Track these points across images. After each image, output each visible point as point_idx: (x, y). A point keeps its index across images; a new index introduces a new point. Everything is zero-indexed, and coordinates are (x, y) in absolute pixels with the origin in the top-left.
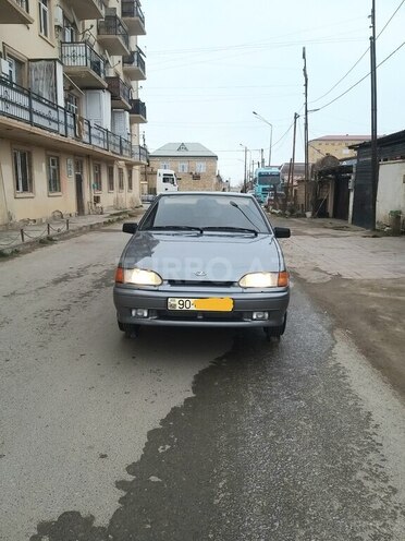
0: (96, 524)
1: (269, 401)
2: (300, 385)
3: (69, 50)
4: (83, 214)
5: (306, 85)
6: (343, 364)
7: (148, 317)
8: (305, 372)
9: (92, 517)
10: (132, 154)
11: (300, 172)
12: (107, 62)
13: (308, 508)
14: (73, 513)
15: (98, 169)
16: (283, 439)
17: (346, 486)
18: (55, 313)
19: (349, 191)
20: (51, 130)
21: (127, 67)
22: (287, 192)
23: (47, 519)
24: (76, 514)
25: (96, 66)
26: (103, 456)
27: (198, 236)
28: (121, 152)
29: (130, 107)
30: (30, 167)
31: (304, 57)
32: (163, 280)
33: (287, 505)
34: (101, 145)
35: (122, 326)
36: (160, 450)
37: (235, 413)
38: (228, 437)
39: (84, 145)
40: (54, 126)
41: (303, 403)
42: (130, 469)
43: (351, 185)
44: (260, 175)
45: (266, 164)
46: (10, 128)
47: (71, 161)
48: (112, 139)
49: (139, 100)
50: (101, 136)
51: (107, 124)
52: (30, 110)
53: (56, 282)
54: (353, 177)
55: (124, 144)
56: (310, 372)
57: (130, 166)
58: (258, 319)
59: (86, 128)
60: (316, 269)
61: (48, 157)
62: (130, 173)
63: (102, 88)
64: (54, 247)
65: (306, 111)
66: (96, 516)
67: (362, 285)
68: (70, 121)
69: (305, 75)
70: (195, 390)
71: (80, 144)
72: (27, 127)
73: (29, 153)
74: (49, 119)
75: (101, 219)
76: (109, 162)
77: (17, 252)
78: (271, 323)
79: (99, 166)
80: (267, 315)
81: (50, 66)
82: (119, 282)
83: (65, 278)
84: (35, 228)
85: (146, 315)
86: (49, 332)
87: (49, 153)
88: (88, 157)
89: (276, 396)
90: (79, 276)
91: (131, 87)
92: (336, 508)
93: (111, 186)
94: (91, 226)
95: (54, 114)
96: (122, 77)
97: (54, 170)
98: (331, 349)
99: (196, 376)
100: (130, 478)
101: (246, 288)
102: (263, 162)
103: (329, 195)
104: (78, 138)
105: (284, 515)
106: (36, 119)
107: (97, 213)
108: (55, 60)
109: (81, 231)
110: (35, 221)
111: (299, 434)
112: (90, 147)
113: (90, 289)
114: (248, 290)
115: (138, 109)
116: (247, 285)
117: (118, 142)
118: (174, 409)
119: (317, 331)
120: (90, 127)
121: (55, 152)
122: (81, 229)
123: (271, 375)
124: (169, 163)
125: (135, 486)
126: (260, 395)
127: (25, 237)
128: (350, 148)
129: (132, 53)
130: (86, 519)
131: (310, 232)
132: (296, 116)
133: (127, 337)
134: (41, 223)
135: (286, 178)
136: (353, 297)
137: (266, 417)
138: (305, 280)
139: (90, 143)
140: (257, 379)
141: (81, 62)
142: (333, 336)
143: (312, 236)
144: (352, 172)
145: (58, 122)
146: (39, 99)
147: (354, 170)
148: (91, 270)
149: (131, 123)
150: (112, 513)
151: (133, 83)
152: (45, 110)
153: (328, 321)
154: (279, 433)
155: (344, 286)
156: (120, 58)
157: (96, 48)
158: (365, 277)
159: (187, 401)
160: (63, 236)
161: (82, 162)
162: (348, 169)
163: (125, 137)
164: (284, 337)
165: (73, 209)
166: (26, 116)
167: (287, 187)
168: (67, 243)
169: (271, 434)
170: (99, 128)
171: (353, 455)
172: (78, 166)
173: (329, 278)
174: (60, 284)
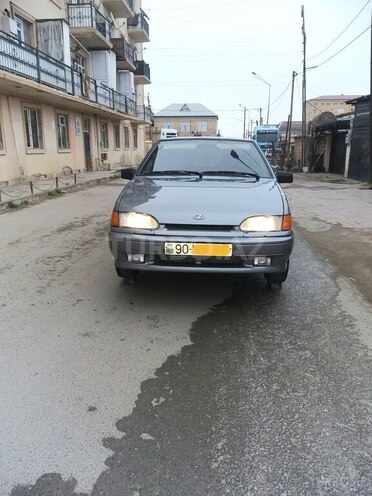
0: (78, 490)
1: (272, 351)
2: (304, 334)
3: (75, 12)
4: (92, 170)
5: (304, 43)
6: (349, 312)
7: (144, 262)
8: (309, 320)
9: (74, 480)
10: (137, 114)
11: (296, 130)
12: (113, 24)
13: (319, 476)
14: (52, 475)
15: (105, 127)
16: (288, 393)
17: (363, 449)
18: (56, 259)
19: (346, 145)
20: (58, 89)
21: (132, 29)
22: (284, 149)
23: (23, 482)
24: (56, 477)
25: (101, 28)
26: (92, 409)
27: (197, 180)
28: (127, 111)
29: (135, 68)
30: (40, 124)
31: (303, 15)
32: (160, 224)
33: (295, 470)
34: (107, 104)
35: (120, 271)
36: (154, 403)
37: (235, 363)
38: (228, 390)
39: (91, 104)
40: (61, 84)
41: (308, 354)
42: (121, 424)
43: (347, 140)
44: (258, 133)
45: (264, 123)
46: (18, 86)
47: (79, 120)
48: (118, 98)
49: (143, 61)
50: (107, 95)
51: (112, 84)
52: (38, 68)
53: (61, 230)
54: (350, 131)
55: (129, 104)
56: (315, 320)
57: (135, 125)
58: (260, 264)
59: (92, 87)
60: (315, 219)
61: (57, 115)
62: (135, 131)
63: (108, 49)
64: (62, 199)
65: (305, 69)
66: (79, 479)
67: (363, 234)
68: (77, 80)
69: (304, 34)
70: (193, 337)
71: (87, 103)
72: (35, 85)
73: (39, 111)
74: (57, 77)
75: (108, 174)
76: (116, 121)
77: (26, 203)
78: (273, 269)
79: (106, 124)
80: (269, 261)
81: (57, 27)
82: (115, 226)
83: (70, 227)
84: (46, 182)
85: (142, 260)
86: (49, 277)
87: (57, 111)
88: (95, 115)
89: (279, 346)
90: (83, 224)
91: (135, 49)
92: (353, 476)
93: (118, 144)
94: (98, 180)
95: (61, 73)
96: (127, 39)
97: (64, 128)
98: (335, 296)
99: (194, 323)
100: (119, 435)
101: (247, 232)
102: (261, 120)
103: (325, 150)
104: (85, 97)
105: (293, 483)
106: (44, 77)
107: (105, 170)
108: (61, 20)
109: (88, 184)
110: (46, 176)
111: (305, 387)
112: (97, 106)
113: (93, 237)
114: (249, 234)
115: (142, 70)
116: (248, 229)
117: (123, 102)
118: (171, 358)
119: (320, 278)
120: (96, 87)
121: (64, 110)
122: (88, 183)
123: (273, 323)
124: (172, 123)
125: (124, 444)
126: (262, 344)
127: (34, 190)
128: (348, 103)
129: (137, 16)
130: (67, 483)
131: (308, 185)
132: (294, 75)
133: (125, 283)
134: (51, 178)
135: (284, 135)
136: (354, 245)
137: (269, 368)
138: (305, 229)
139: (97, 102)
140: (259, 327)
141: (87, 23)
142: (336, 283)
143: (311, 188)
144: (348, 127)
145: (65, 81)
146: (47, 58)
147: (351, 125)
148: (96, 220)
149: (136, 84)
150: (97, 476)
151: (138, 45)
152: (52, 69)
153: (331, 269)
154: (284, 386)
155: (344, 234)
156: (125, 20)
157: (102, 10)
158: (365, 226)
159: (185, 349)
160: (71, 189)
161: (89, 121)
162: (346, 125)
163: (131, 97)
164: (285, 284)
165: (82, 165)
166: (33, 73)
167: (285, 144)
168: (74, 195)
169: (275, 387)
170: (105, 87)
171: (368, 413)
172: (86, 125)
173: (328, 227)
174: (64, 233)
